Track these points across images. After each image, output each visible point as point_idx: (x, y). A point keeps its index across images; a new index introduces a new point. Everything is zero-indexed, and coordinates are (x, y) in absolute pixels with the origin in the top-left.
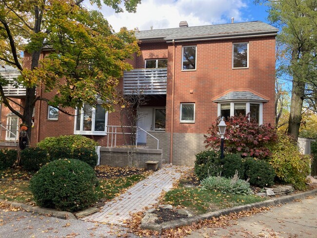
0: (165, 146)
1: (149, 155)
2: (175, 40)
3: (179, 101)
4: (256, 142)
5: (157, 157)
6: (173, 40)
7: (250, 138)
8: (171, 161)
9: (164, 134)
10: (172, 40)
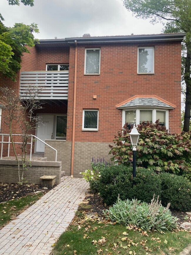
0: (65, 156)
1: (45, 169)
2: (78, 40)
3: (82, 108)
4: (170, 154)
5: (55, 170)
6: (76, 41)
7: (163, 149)
8: (72, 173)
9: (64, 143)
10: (74, 41)
